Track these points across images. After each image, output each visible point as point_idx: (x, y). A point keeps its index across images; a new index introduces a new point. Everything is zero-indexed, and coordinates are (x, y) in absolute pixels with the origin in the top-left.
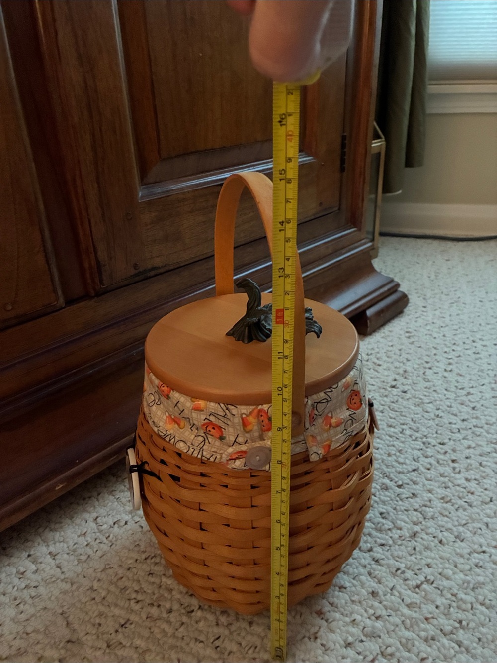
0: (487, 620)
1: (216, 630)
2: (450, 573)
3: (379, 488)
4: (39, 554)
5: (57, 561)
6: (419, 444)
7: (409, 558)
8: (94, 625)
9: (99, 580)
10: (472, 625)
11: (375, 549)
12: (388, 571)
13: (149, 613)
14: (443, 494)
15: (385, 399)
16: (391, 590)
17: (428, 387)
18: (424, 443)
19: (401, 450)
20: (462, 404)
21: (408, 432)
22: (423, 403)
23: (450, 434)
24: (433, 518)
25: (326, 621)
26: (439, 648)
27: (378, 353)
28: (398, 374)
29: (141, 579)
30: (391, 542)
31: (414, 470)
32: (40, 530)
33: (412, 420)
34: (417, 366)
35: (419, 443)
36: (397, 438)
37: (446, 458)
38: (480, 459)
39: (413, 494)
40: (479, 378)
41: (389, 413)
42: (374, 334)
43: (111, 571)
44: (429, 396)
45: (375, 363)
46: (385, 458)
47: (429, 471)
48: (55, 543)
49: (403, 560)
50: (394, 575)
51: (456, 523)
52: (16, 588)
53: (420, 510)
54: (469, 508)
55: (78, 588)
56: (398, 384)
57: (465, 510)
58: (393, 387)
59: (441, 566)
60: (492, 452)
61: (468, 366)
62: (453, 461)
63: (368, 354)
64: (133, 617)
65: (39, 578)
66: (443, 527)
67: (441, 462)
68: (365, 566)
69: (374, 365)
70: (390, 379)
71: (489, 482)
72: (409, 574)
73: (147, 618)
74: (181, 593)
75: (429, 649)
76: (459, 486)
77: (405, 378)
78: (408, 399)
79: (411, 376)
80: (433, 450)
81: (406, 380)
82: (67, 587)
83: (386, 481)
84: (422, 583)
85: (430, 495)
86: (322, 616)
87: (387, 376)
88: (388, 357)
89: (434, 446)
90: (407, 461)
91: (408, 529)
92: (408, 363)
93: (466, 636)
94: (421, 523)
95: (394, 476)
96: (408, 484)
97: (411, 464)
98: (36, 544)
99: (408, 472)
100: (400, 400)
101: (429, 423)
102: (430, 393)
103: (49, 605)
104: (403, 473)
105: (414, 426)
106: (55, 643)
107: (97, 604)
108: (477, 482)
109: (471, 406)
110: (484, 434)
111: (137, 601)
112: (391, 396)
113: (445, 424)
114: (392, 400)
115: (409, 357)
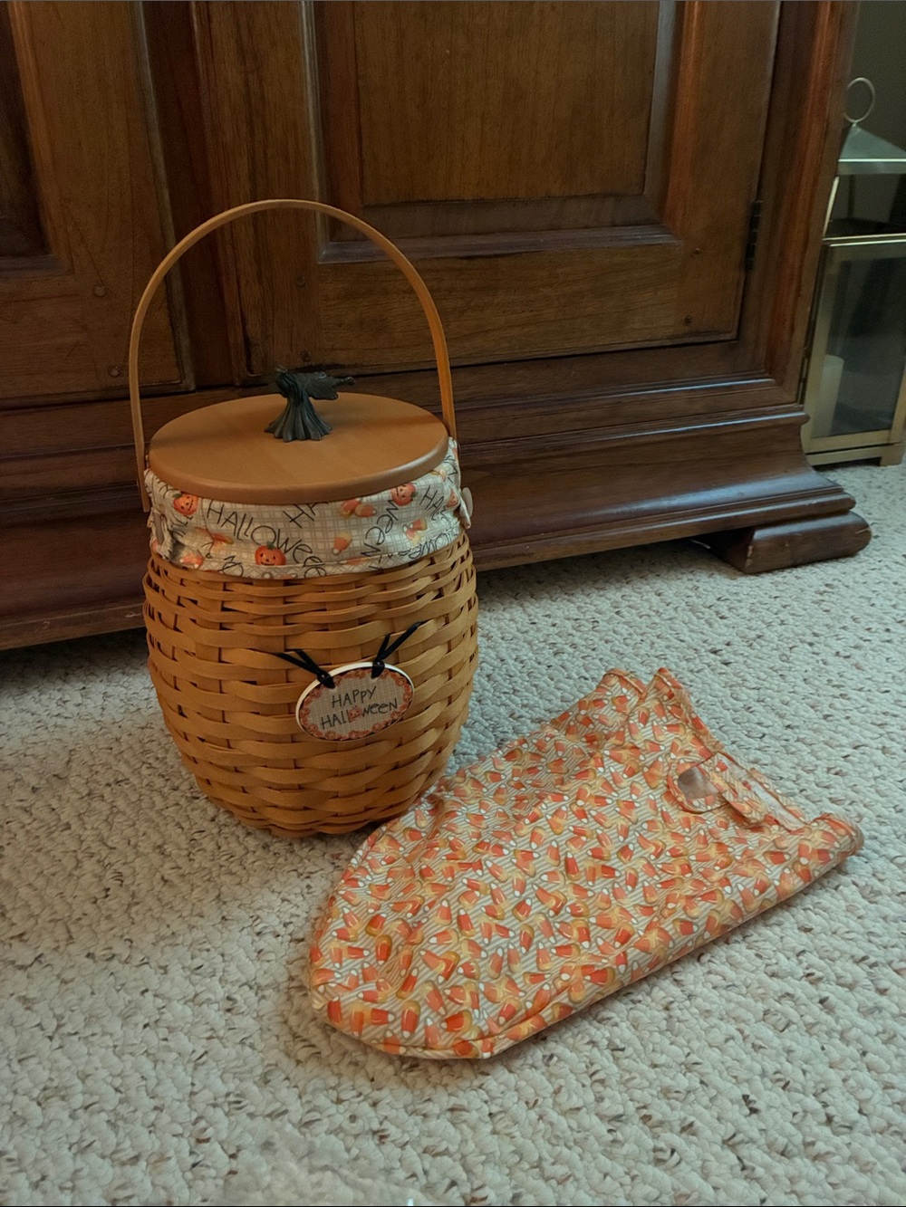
1: (206, 825)
4: (93, 690)
5: (106, 703)
8: (91, 771)
9: (130, 735)
13: (152, 782)
15: (684, 664)
17: (778, 668)
20: (812, 707)
22: (742, 685)
27: (740, 601)
28: (744, 637)
32: (113, 669)
34: (792, 635)
40: (891, 681)
42: (765, 575)
44: (763, 680)
45: (717, 613)
48: (116, 686)
52: (47, 713)
55: (104, 734)
56: (727, 650)
58: (715, 652)
61: (888, 659)
63: (719, 599)
64: (134, 780)
65: (76, 712)
69: (714, 616)
70: (726, 639)
73: (147, 785)
77: (750, 645)
78: (720, 674)
79: (762, 646)
81: (748, 649)
82: (95, 728)
87: (720, 635)
88: (751, 611)
92: (780, 629)
98: (98, 680)
100: (707, 670)
101: (721, 712)
102: (772, 677)
103: (66, 738)
106: (43, 772)
107: (110, 754)
109: (826, 713)
110: (805, 753)
111: (150, 767)
112: (697, 661)
113: (748, 721)
114: (693, 667)
115: (791, 620)
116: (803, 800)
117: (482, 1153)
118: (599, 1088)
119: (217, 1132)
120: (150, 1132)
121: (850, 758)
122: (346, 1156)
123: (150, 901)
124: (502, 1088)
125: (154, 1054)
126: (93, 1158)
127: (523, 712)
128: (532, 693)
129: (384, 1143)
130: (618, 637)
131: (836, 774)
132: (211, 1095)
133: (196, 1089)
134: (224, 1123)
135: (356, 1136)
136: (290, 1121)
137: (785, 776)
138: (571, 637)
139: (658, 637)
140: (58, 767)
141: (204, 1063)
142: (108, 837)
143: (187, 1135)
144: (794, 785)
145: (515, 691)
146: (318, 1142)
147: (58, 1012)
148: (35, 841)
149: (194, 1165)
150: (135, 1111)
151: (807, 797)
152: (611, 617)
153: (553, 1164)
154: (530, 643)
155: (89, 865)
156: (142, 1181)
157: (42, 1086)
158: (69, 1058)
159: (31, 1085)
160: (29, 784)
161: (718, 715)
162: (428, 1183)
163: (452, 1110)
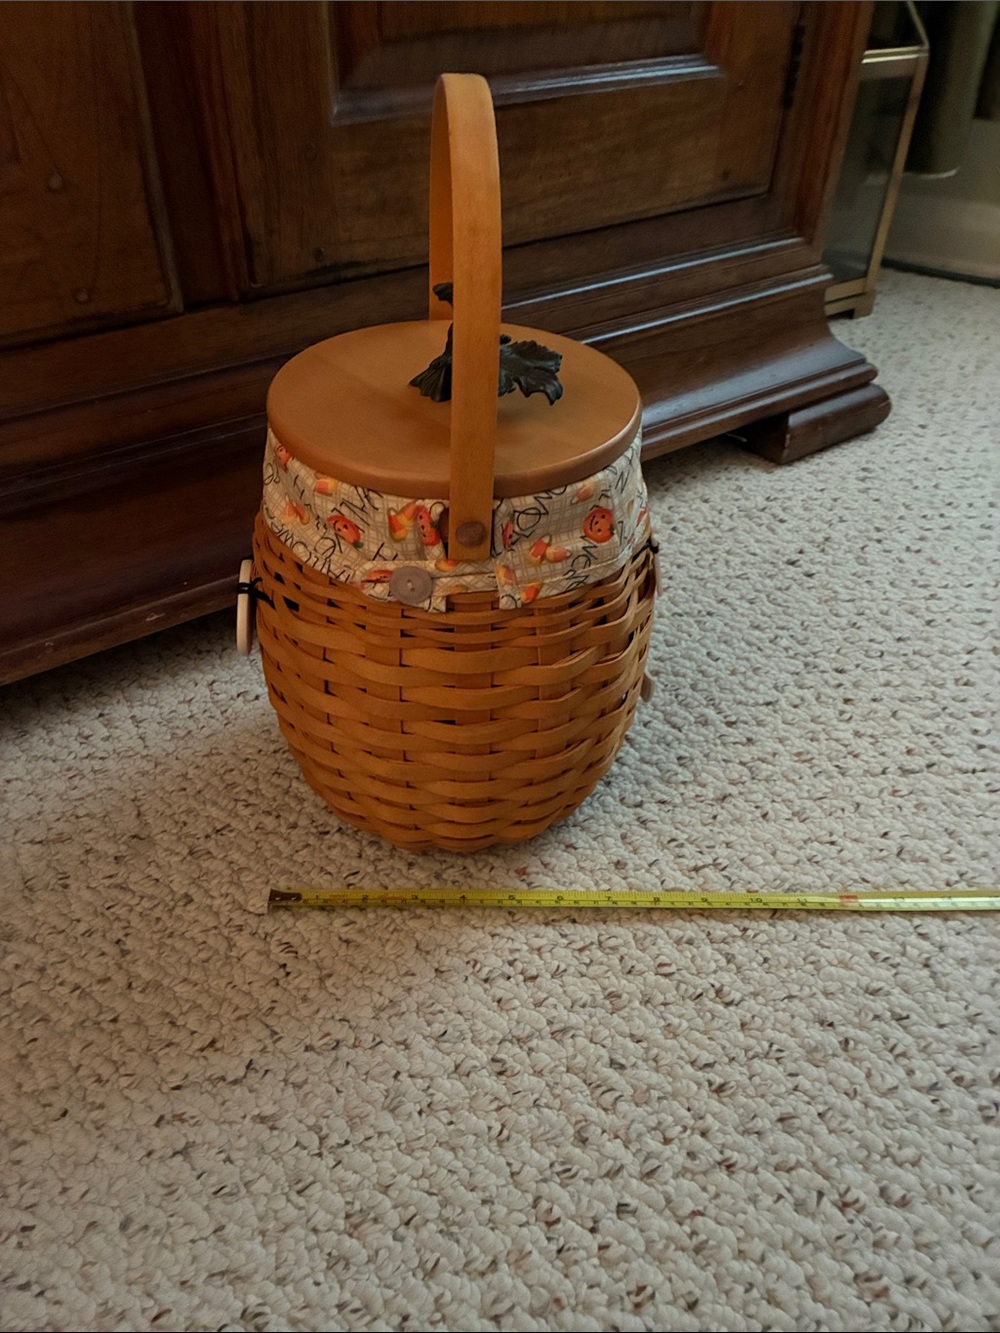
0: (792, 936)
1: (355, 863)
2: (759, 859)
3: (692, 719)
4: (114, 715)
5: (141, 731)
6: (799, 664)
7: (700, 828)
8: (177, 823)
9: (197, 767)
10: (762, 938)
11: (646, 806)
12: (655, 839)
13: (261, 823)
14: (802, 747)
15: (768, 581)
16: (650, 865)
17: (860, 573)
18: (806, 665)
19: (759, 668)
20: (911, 613)
21: (784, 642)
22: (836, 599)
23: (863, 657)
24: (767, 780)
25: (529, 884)
26: (693, 957)
27: (789, 499)
28: (812, 542)
29: (260, 778)
30: (678, 800)
31: (768, 704)
32: (125, 684)
33: (802, 624)
34: (856, 534)
35: (797, 662)
36: (759, 649)
37: (835, 695)
38: (897, 705)
39: (749, 740)
40: (967, 572)
41: (764, 604)
42: (797, 464)
43: (217, 759)
44: (853, 589)
45: (774, 516)
46: (723, 675)
47: (793, 710)
48: (142, 706)
49: (688, 830)
50: (663, 847)
51: (806, 795)
52: (73, 756)
53: (750, 765)
54: (840, 776)
55: (164, 772)
56: (803, 560)
57: (830, 777)
58: (792, 563)
59: (750, 849)
60: (926, 698)
61: (956, 548)
62: (847, 701)
63: (768, 499)
65: (110, 748)
66: (779, 796)
67: (823, 698)
68: (620, 826)
69: (772, 520)
70: (797, 546)
71: (896, 743)
72: (689, 850)
73: (257, 828)
74: (316, 806)
75: (677, 954)
76: (837, 740)
77: (823, 551)
78: (809, 588)
79: (834, 550)
80: (818, 679)
81: (823, 555)
82: (148, 767)
83: (711, 712)
84: (704, 866)
85: (779, 747)
86: (524, 877)
87: (788, 542)
88: (806, 509)
89: (823, 672)
90: (762, 688)
91: (716, 788)
92: (841, 526)
93: (746, 950)
94: (743, 783)
95: (729, 707)
96: (746, 723)
97: (767, 694)
98: (114, 702)
99: (756, 704)
100: (795, 586)
101: (831, 633)
102: (859, 584)
103: (116, 784)
104: (746, 704)
105: (800, 634)
106: (115, 835)
107: (187, 796)
108: (872, 740)
109: (928, 618)
110: (927, 667)
112: (780, 577)
113: (861, 640)
114: (779, 585)
115: (847, 515)
116: (950, 720)
117: (830, 1155)
118: (905, 1061)
119: (563, 1207)
120: (493, 1229)
121: (970, 665)
122: (705, 1195)
123: (344, 970)
124: (818, 1085)
125: (447, 1142)
126: (447, 1277)
129: (733, 1172)
130: (688, 558)
131: (965, 684)
132: (534, 1171)
133: (516, 1168)
134: (564, 1196)
135: (705, 1173)
136: (631, 1176)
137: (921, 696)
139: (728, 552)
140: (130, 824)
141: (508, 1139)
142: (247, 902)
143: (533, 1220)
144: (935, 705)
146: (670, 1189)
147: (311, 1121)
148: (160, 924)
149: (560, 1251)
150: (463, 1211)
151: (951, 715)
152: (670, 536)
153: (900, 1148)
155: (242, 941)
156: (514, 1286)
157: (343, 1215)
158: (355, 1172)
159: (330, 1217)
160: (106, 853)
161: (829, 637)
162: (796, 1200)
163: (781, 1120)
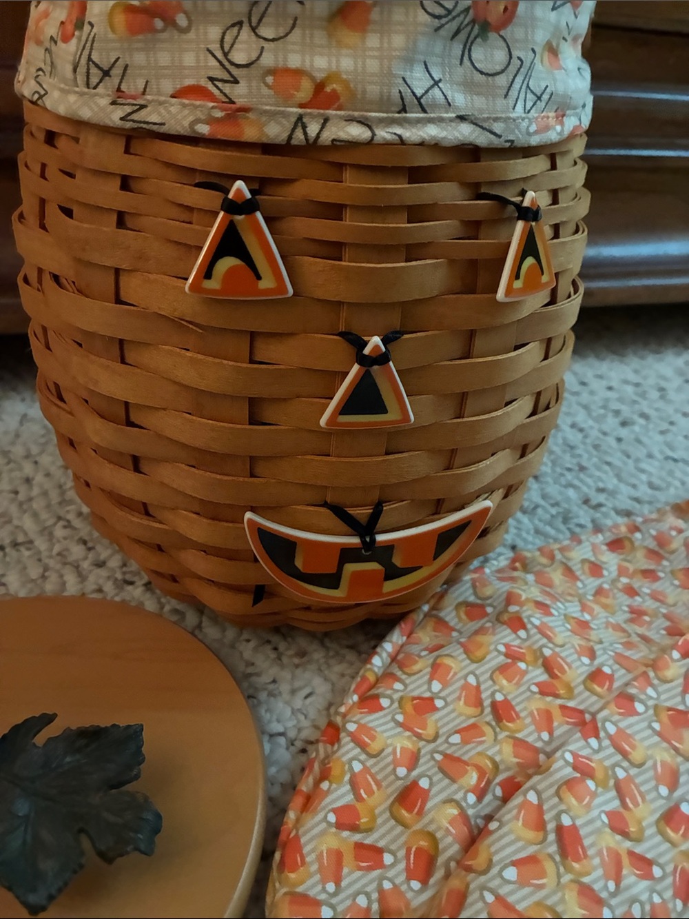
13: (67, 550)
64: (41, 544)
111: (69, 525)
127: (601, 498)
128: (606, 472)
138: (637, 407)
145: (582, 468)
154: (586, 407)
